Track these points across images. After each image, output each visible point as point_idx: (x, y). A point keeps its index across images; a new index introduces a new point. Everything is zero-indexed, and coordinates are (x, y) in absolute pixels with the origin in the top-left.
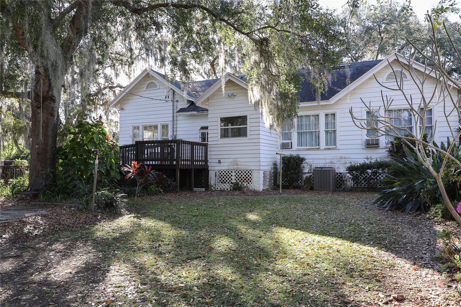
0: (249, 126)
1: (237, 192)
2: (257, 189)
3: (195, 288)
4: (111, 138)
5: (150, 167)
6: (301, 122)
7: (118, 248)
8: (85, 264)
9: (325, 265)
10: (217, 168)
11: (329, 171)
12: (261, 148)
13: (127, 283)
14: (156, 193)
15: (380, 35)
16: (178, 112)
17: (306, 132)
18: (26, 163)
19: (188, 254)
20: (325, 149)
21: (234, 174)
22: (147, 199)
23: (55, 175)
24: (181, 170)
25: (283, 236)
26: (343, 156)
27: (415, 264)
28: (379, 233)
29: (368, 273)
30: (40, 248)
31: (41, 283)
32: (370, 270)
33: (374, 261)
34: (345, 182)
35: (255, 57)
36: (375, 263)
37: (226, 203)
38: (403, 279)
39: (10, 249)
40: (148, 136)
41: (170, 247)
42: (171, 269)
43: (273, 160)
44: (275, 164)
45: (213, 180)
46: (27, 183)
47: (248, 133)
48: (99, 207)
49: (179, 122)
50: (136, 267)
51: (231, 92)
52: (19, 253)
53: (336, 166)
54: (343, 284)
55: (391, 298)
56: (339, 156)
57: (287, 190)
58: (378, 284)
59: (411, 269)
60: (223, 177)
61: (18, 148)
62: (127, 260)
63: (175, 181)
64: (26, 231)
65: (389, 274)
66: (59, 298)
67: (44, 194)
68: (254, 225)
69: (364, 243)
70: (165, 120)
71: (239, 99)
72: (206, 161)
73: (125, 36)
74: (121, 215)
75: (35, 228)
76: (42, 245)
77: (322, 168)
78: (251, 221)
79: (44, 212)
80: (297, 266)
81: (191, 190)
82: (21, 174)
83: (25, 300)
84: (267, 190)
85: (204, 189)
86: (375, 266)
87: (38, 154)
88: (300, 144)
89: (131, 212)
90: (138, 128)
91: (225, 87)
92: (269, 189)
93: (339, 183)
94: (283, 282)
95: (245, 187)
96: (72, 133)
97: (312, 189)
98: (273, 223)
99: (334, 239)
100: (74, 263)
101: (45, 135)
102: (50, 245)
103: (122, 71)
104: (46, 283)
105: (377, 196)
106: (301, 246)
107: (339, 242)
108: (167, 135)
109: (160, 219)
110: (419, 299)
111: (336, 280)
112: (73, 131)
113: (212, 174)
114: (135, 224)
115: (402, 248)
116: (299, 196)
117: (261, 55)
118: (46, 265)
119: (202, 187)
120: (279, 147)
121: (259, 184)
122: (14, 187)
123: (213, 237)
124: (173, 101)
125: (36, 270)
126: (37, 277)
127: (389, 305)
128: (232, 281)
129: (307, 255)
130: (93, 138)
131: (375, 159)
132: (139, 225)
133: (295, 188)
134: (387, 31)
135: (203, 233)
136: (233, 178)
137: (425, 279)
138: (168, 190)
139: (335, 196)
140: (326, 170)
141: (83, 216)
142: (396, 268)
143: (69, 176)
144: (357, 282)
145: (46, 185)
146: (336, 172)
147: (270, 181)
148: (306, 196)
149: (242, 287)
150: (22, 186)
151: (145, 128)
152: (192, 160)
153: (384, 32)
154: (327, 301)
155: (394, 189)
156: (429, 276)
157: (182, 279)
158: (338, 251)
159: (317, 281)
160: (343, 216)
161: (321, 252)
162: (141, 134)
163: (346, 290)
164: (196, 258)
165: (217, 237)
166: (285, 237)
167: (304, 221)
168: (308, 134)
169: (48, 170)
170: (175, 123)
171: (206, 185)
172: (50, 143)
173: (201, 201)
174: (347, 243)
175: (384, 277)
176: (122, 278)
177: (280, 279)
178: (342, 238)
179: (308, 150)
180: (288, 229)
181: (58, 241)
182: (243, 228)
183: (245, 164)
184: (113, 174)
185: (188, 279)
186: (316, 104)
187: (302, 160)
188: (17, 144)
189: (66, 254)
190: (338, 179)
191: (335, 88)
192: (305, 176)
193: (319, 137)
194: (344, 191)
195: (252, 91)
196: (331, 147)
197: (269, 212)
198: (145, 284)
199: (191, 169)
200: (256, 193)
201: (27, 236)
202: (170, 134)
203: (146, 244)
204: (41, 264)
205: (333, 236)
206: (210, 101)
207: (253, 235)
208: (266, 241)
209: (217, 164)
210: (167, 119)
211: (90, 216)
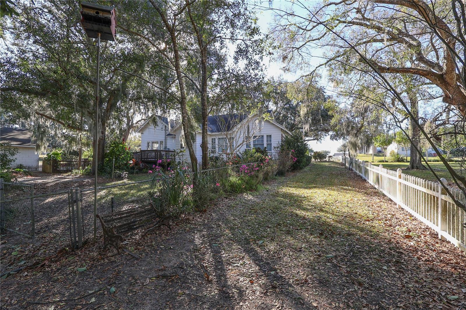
4: (129, 149)
6: (220, 141)
16: (167, 135)
22: (140, 175)
48: (115, 177)
49: (168, 140)
70: (161, 139)
79: (94, 179)
88: (219, 151)
90: (149, 143)
101: (99, 148)
124: (165, 130)
141: (108, 180)
150: (90, 169)
170: (166, 140)
172: (101, 151)
202: (164, 146)
206: (176, 132)
210: (163, 138)
211: (111, 180)
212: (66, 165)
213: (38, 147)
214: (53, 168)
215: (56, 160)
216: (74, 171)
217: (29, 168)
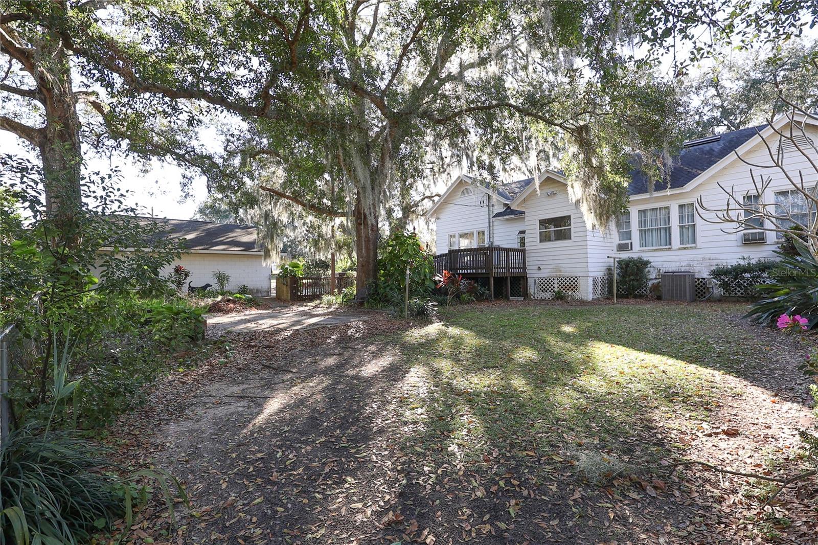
0: (574, 227)
1: (559, 302)
2: (585, 298)
3: (483, 394)
4: (425, 248)
5: (461, 276)
6: (645, 217)
7: (422, 353)
8: (390, 364)
9: (640, 386)
10: (536, 276)
11: (685, 276)
12: (589, 251)
13: (421, 384)
14: (469, 302)
15: (777, 87)
16: (493, 217)
17: (652, 229)
18: (355, 273)
19: (485, 362)
20: (680, 249)
21: (556, 281)
22: (459, 308)
23: (377, 285)
24: (495, 278)
25: (597, 351)
26: (708, 256)
27: (776, 395)
28: (736, 353)
29: (697, 399)
30: (358, 349)
31: (353, 378)
32: (701, 396)
33: (712, 388)
34: (711, 290)
35: (573, 149)
36: (713, 390)
37: (541, 313)
38: (748, 411)
39: (335, 348)
40: (464, 244)
41: (469, 356)
42: (464, 375)
43: (606, 265)
44: (609, 269)
45: (532, 289)
46: (355, 293)
47: (573, 235)
48: (412, 315)
49: (495, 228)
50: (433, 371)
51: (551, 190)
52: (341, 352)
53: (696, 269)
54: (656, 408)
55: (719, 430)
56: (700, 257)
57: (624, 300)
58: (706, 413)
59: (768, 401)
60: (544, 285)
61: (352, 260)
62: (426, 364)
63: (489, 289)
64: (349, 333)
65: (730, 404)
66: (364, 390)
67: (368, 302)
68: (567, 337)
69: (706, 366)
70: (481, 226)
71: (560, 197)
72: (524, 268)
73: (435, 146)
74: (432, 323)
75: (357, 332)
76: (359, 346)
77: (673, 272)
78: (565, 333)
79: (366, 318)
80: (603, 383)
81: (507, 298)
82: (351, 284)
83: (339, 389)
84: (598, 299)
85: (522, 298)
86: (712, 392)
87: (363, 266)
88: (643, 243)
89: (441, 320)
90: (454, 236)
91: (540, 187)
92: (601, 299)
93: (702, 291)
94: (579, 398)
95: (568, 296)
96: (390, 246)
97: (659, 298)
98: (591, 337)
99: (665, 358)
100: (381, 363)
101: (367, 249)
102: (366, 347)
103: (439, 179)
104: (357, 377)
105: (750, 307)
106: (616, 364)
107: (671, 361)
108: (483, 241)
109: (467, 328)
110: (762, 436)
111: (648, 403)
112: (391, 243)
113: (531, 282)
114: (442, 331)
115: (764, 375)
116: (638, 307)
117: (581, 146)
118: (360, 363)
119: (520, 296)
120: (615, 249)
121: (587, 293)
122: (345, 295)
123: (517, 348)
124: (488, 206)
125: (352, 367)
126: (351, 372)
127: (713, 437)
128: (522, 392)
129: (621, 373)
130: (407, 250)
131: (757, 259)
132: (445, 333)
133: (635, 297)
134: (787, 80)
135: (507, 344)
136: (556, 286)
137: (784, 415)
138: (481, 298)
139: (691, 308)
140: (680, 276)
141: (397, 323)
142: (744, 398)
143: (388, 286)
144: (677, 408)
145: (369, 294)
146: (697, 277)
147: (603, 288)
148: (647, 307)
149: (531, 399)
150: (351, 294)
151: (461, 236)
152: (508, 268)
153: (782, 83)
154: (625, 423)
155: (776, 299)
156: (793, 411)
157: (472, 386)
158: (664, 372)
159: (622, 401)
160: (690, 332)
161: (641, 371)
162: (457, 242)
163: (656, 415)
164: (493, 367)
165: (521, 348)
166: (601, 352)
167: (631, 335)
168: (654, 232)
169: (371, 280)
170: (491, 228)
171: (526, 295)
172: (371, 256)
173: (514, 311)
174: (681, 364)
175: (719, 406)
176: (418, 380)
177: (575, 395)
178: (677, 358)
179: (655, 250)
180: (608, 344)
181: (373, 344)
182: (552, 340)
183: (569, 269)
184: (427, 283)
185: (478, 386)
186: (648, 197)
187: (647, 263)
188: (351, 258)
189: (376, 355)
190: (699, 286)
191: (694, 170)
192: (650, 283)
193: (670, 234)
194: (709, 300)
195: (572, 187)
196: (688, 246)
197: (590, 324)
198: (437, 387)
199: (507, 277)
200: (583, 303)
201: (350, 338)
202: (487, 240)
203: (447, 351)
204: (356, 361)
205: (664, 355)
206: (527, 203)
207: (562, 349)
208: (576, 355)
209: (537, 271)
210: (483, 225)
211: (403, 322)
212: (310, 285)
213: (267, 255)
214: (292, 292)
215: (295, 276)
216: (326, 298)
217: (258, 291)
